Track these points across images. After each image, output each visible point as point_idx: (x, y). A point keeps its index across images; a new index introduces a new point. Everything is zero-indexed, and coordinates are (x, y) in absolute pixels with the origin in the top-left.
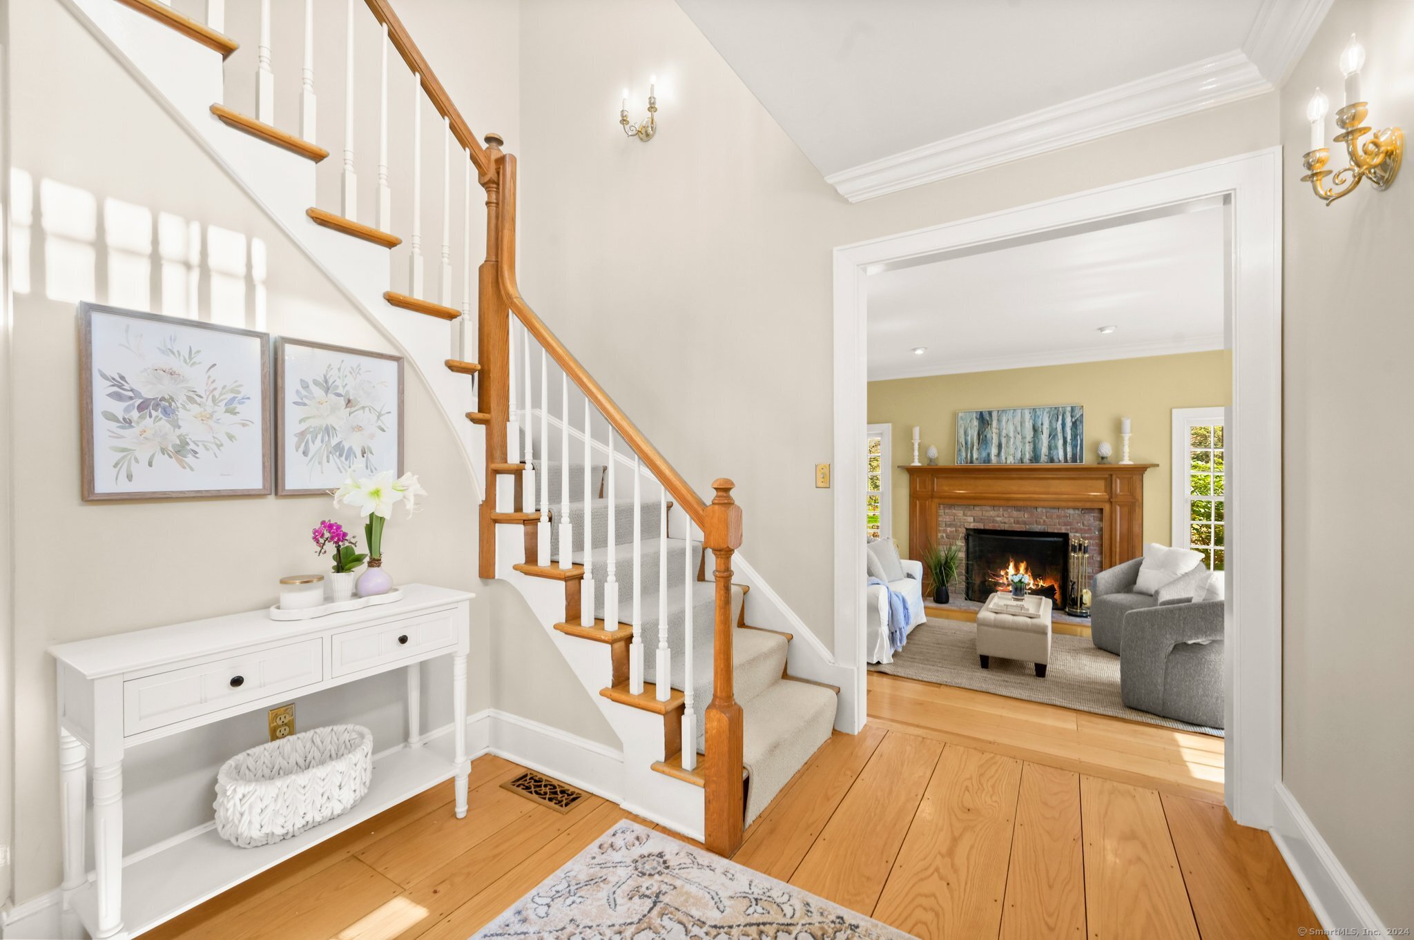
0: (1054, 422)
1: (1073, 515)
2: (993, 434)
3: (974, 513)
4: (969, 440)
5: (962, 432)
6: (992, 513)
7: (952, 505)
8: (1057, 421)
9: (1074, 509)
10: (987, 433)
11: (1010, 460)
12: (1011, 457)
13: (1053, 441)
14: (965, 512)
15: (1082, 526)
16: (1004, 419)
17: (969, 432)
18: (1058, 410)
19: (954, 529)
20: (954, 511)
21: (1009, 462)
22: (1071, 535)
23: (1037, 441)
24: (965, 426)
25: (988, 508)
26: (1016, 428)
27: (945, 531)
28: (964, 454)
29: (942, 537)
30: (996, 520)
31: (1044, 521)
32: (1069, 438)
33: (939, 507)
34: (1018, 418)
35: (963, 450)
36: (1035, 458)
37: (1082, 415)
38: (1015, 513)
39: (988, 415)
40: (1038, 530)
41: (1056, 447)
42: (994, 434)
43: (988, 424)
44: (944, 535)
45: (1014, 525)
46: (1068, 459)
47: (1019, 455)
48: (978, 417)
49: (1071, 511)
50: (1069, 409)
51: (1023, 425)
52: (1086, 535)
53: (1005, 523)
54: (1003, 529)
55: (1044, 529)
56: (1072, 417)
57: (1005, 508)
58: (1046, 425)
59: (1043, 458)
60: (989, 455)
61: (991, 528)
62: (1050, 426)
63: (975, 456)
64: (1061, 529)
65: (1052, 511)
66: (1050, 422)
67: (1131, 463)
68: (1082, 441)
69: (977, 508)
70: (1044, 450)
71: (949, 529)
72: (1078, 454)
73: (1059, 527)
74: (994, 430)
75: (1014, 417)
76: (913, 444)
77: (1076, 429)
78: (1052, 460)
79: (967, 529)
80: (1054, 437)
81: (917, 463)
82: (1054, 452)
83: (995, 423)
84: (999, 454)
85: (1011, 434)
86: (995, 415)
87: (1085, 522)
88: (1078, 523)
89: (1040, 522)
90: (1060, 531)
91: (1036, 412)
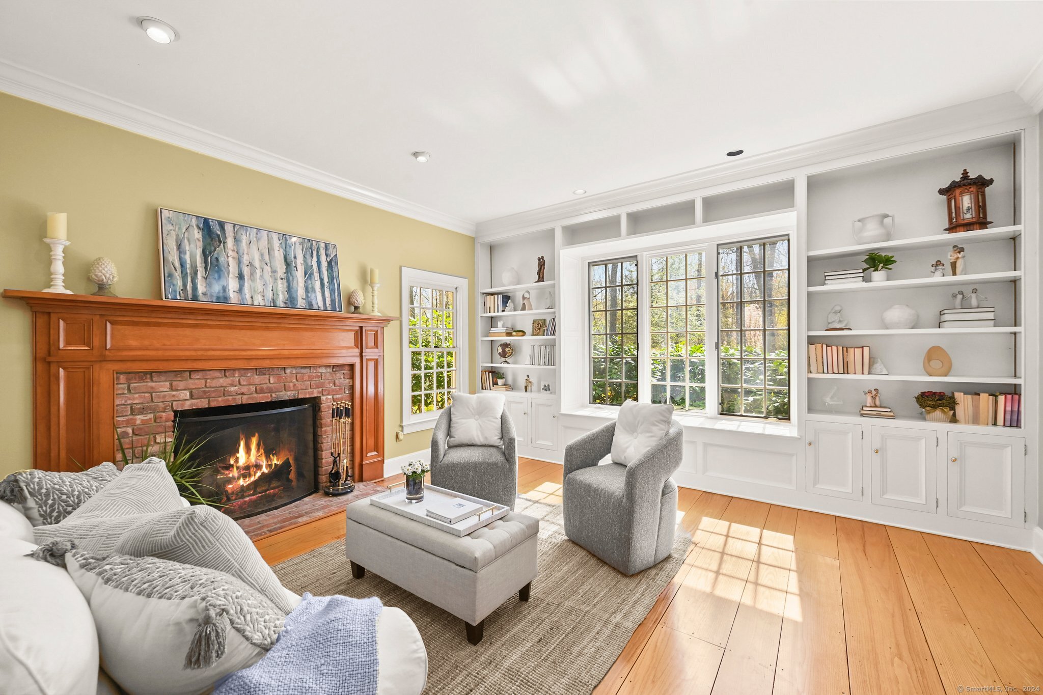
0: (308, 256)
1: (325, 373)
2: (228, 256)
3: (191, 384)
4: (188, 261)
5: (171, 244)
6: (221, 380)
7: (146, 373)
8: (312, 257)
9: (326, 366)
10: (218, 254)
11: (258, 300)
12: (259, 296)
13: (310, 282)
14: (174, 383)
15: (333, 387)
16: (244, 240)
17: (186, 246)
18: (312, 244)
19: (151, 416)
20: (153, 384)
21: (256, 303)
22: (323, 398)
23: (291, 278)
24: (177, 235)
25: (217, 374)
26: (262, 255)
27: (128, 423)
28: (179, 283)
29: (125, 434)
30: (228, 391)
31: (295, 385)
32: (326, 280)
33: (118, 378)
34: (264, 242)
35: (177, 275)
36: (291, 300)
37: (336, 255)
38: (257, 379)
39: (218, 227)
40: (287, 398)
41: (314, 290)
42: (230, 259)
43: (220, 242)
44: (130, 430)
45: (255, 395)
46: (328, 305)
47: (269, 295)
48: (201, 226)
49: (323, 370)
50: (323, 245)
51: (272, 252)
52: (338, 396)
53: (243, 394)
54: (239, 402)
55: (294, 396)
56: (327, 255)
57: (243, 372)
58: (300, 260)
59: (301, 303)
60: (224, 289)
61: (223, 404)
62: (304, 261)
63: (201, 289)
64: (312, 393)
65: (303, 371)
66: (304, 257)
67: (380, 314)
68: (339, 285)
69: (196, 376)
70: (301, 292)
71: (139, 418)
72: (337, 300)
73: (310, 390)
74: (230, 253)
75: (258, 240)
76: (49, 248)
77: (332, 270)
78: (310, 306)
79: (176, 412)
80: (310, 275)
81: (59, 288)
82: (312, 296)
83: (230, 242)
84: (240, 290)
85: (257, 264)
86: (229, 228)
87: (337, 381)
88: (329, 383)
89: (290, 387)
90: (313, 396)
91: (286, 240)
